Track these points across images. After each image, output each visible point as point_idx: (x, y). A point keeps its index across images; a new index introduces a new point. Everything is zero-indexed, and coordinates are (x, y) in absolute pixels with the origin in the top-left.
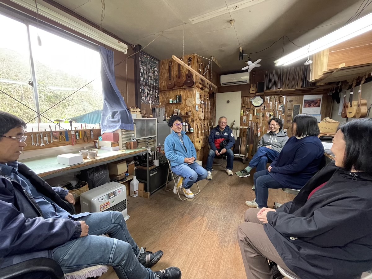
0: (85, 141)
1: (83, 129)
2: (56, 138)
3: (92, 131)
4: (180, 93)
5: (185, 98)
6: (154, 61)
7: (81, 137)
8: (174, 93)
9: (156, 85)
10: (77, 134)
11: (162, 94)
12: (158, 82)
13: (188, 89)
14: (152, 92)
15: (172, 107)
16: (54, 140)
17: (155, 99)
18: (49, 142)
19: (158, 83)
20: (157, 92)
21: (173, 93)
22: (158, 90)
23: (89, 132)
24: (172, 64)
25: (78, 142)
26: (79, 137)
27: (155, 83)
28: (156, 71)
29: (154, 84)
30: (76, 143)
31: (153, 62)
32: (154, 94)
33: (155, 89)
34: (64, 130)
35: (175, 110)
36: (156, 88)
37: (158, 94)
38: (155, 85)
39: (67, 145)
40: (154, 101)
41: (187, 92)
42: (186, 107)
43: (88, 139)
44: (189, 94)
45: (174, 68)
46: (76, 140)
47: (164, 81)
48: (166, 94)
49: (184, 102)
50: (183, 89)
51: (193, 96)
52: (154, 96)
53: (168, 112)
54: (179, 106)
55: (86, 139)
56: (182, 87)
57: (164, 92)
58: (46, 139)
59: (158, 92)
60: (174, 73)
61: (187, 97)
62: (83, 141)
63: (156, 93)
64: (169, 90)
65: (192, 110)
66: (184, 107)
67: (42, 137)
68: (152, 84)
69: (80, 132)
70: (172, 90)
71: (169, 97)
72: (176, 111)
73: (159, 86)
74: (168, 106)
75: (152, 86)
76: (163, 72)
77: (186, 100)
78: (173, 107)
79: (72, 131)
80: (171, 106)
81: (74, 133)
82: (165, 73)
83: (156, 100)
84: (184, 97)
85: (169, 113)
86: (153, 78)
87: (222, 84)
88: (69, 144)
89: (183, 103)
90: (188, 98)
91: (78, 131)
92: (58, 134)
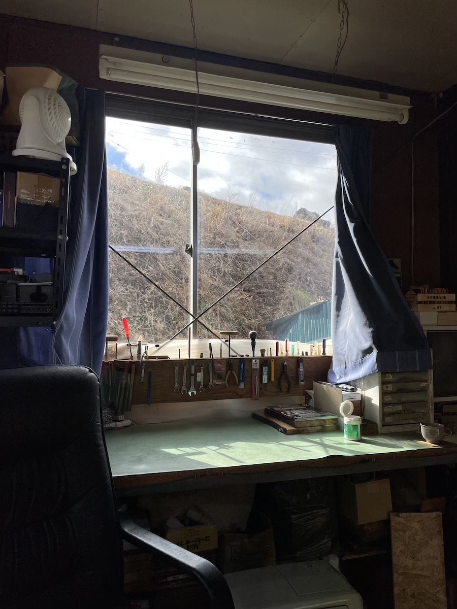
0: (282, 392)
1: (280, 355)
2: (219, 377)
3: (301, 364)
7: (273, 379)
16: (214, 381)
18: (205, 386)
23: (293, 366)
25: (266, 390)
26: (269, 378)
30: (261, 395)
34: (238, 357)
39: (241, 397)
43: (289, 385)
46: (262, 385)
55: (284, 384)
58: (200, 376)
62: (278, 390)
67: (193, 372)
69: (273, 363)
79: (254, 361)
81: (258, 367)
91: (269, 362)
92: (224, 365)
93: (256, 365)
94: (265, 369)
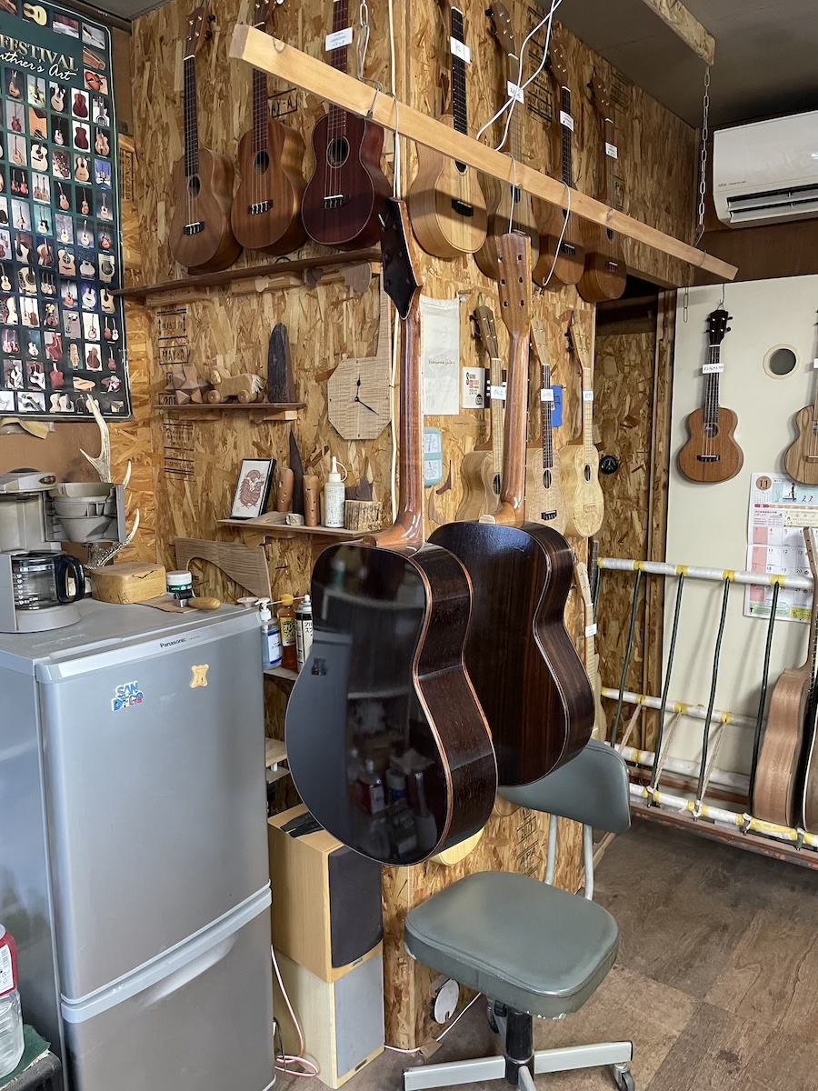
4: (279, 309)
5: (325, 361)
6: (56, 25)
8: (236, 314)
9: (86, 239)
11: (151, 320)
12: (105, 215)
13: (347, 272)
14: (30, 306)
15: (225, 443)
17: (69, 374)
19: (111, 228)
20: (97, 309)
21: (229, 311)
22: (111, 287)
24: (210, 36)
27: (77, 227)
28: (81, 111)
29: (65, 238)
31: (45, 36)
32: (59, 328)
33: (67, 280)
35: (248, 467)
36: (87, 270)
37: (109, 320)
38: (75, 247)
40: (65, 389)
41: (336, 304)
42: (334, 441)
44: (350, 322)
45: (227, 81)
47: (161, 207)
48: (178, 319)
49: (313, 400)
50: (298, 270)
51: (384, 342)
52: (67, 343)
53: (200, 480)
54: (273, 431)
56: (293, 257)
57: (167, 299)
59: (108, 305)
60: (227, 123)
61: (341, 350)
63: (91, 321)
64: (199, 287)
65: (378, 474)
66: (317, 440)
68: (34, 239)
70: (223, 286)
71: (203, 343)
72: (254, 474)
73: (128, 255)
74: (196, 430)
75: (33, 256)
76: (152, 121)
77: (325, 375)
78: (230, 440)
80: (219, 426)
82: (165, 130)
83: (85, 375)
84: (309, 354)
85: (206, 490)
86: (40, 184)
87: (723, 210)
89: (304, 406)
90: (345, 363)
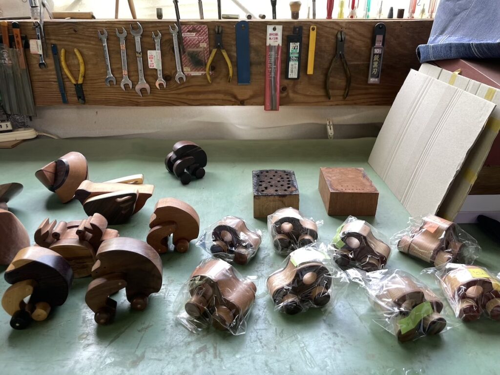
1: (335, 16)
2: (197, 62)
3: (379, 38)
7: (310, 71)
10: (292, 45)
16: (187, 70)
18: (167, 78)
23: (360, 43)
25: (295, 92)
26: (303, 67)
30: (284, 101)
39: (242, 103)
43: (349, 81)
46: (286, 82)
55: (338, 81)
58: (155, 59)
62: (321, 92)
67: (138, 48)
69: (313, 35)
79: (270, 29)
81: (279, 42)
88: (252, 97)
91: (305, 32)
92: (205, 37)
93: (275, 38)
94: (294, 47)
